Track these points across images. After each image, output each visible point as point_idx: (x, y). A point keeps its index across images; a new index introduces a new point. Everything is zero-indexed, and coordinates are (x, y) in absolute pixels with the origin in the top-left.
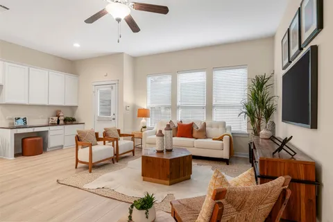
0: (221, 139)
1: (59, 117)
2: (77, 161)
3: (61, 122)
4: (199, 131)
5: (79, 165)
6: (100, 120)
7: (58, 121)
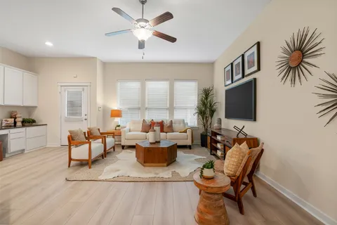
0: (185, 132)
1: (15, 118)
2: (70, 159)
3: (19, 124)
4: (169, 127)
5: (72, 163)
6: (67, 120)
7: (15, 123)
